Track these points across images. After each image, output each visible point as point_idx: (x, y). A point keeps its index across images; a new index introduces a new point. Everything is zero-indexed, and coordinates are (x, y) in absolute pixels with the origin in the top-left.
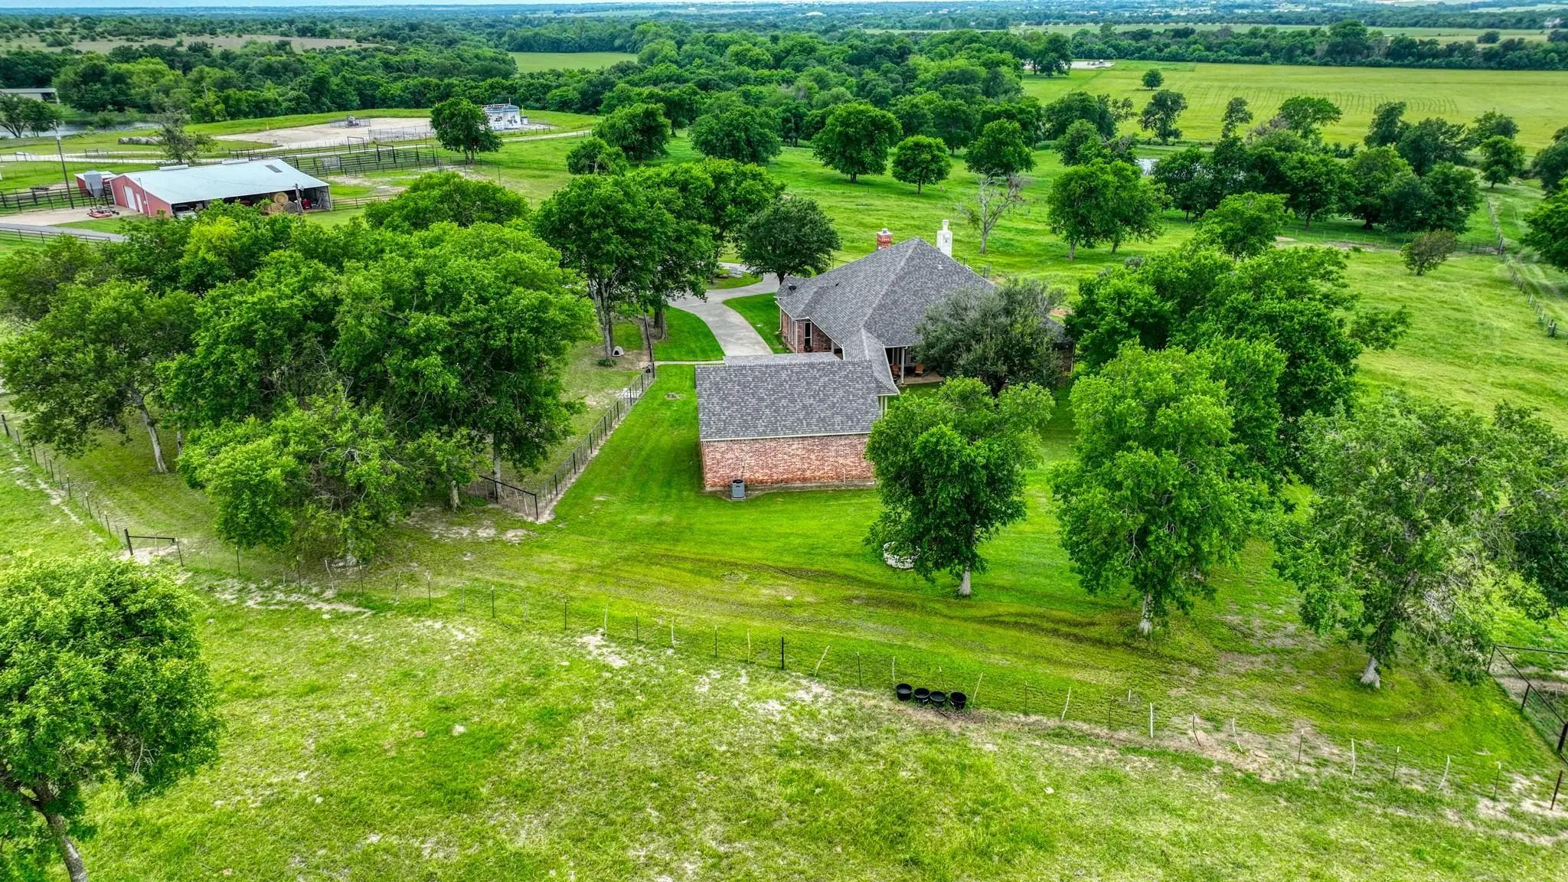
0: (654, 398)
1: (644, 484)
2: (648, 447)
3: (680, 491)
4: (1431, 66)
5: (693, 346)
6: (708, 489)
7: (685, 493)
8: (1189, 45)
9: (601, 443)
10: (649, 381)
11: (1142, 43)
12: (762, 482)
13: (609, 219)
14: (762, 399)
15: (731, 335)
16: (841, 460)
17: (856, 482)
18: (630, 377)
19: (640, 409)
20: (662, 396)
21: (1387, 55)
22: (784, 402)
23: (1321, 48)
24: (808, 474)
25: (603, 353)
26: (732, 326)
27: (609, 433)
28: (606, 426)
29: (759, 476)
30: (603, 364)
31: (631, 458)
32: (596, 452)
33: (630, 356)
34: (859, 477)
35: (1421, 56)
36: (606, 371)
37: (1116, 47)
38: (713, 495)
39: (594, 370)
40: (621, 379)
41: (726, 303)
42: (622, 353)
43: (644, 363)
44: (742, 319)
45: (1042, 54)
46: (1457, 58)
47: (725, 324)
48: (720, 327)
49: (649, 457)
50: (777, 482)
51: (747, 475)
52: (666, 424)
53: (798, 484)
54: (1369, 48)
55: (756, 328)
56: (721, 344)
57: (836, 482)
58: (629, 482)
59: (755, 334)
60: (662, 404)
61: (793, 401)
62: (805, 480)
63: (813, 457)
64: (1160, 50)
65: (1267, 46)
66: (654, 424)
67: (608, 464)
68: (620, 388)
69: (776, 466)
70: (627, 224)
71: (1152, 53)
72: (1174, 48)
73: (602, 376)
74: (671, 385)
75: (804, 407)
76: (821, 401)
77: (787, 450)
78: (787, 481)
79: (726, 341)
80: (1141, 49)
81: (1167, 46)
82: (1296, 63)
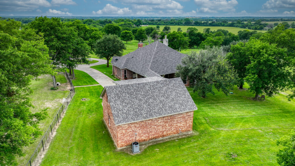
0: (77, 101)
1: (84, 150)
2: (80, 126)
3: (105, 152)
4: (201, 26)
5: (85, 80)
6: (119, 148)
7: (108, 153)
8: (161, 22)
9: (57, 127)
10: (74, 94)
11: (153, 22)
12: (144, 140)
13: (52, 32)
14: (140, 100)
15: (97, 76)
16: (179, 125)
17: (185, 133)
18: (64, 93)
19: (72, 107)
20: (80, 100)
21: (194, 24)
22: (151, 100)
23: (184, 23)
24: (165, 133)
25: (52, 85)
26: (96, 73)
27: (60, 121)
28: (58, 117)
29: (143, 138)
30: (53, 89)
31: (73, 134)
32: (55, 133)
33: (63, 85)
34: (186, 131)
35: (200, 24)
36: (54, 92)
37: (148, 23)
38: (122, 152)
39: (50, 91)
40: (61, 94)
41: (91, 67)
42: (59, 84)
43: (69, 87)
44: (98, 71)
45: (136, 23)
46: (205, 24)
47: (93, 73)
48: (92, 74)
49: (82, 132)
50: (151, 139)
51: (138, 138)
52: (85, 112)
53: (161, 138)
54: (191, 23)
55: (104, 74)
56: (95, 79)
57: (177, 135)
58: (75, 150)
59: (104, 75)
60: (80, 104)
61: (155, 99)
62: (163, 136)
63: (167, 125)
64: (156, 23)
65: (174, 22)
66: (80, 113)
67: (62, 140)
68: (61, 98)
69: (151, 132)
70: (59, 35)
71: (155, 24)
72: (159, 23)
73: (53, 94)
74: (82, 95)
75: (161, 102)
76: (167, 98)
77: (156, 123)
78: (155, 138)
79: (96, 78)
80: (153, 23)
81: (157, 22)
82: (180, 25)
